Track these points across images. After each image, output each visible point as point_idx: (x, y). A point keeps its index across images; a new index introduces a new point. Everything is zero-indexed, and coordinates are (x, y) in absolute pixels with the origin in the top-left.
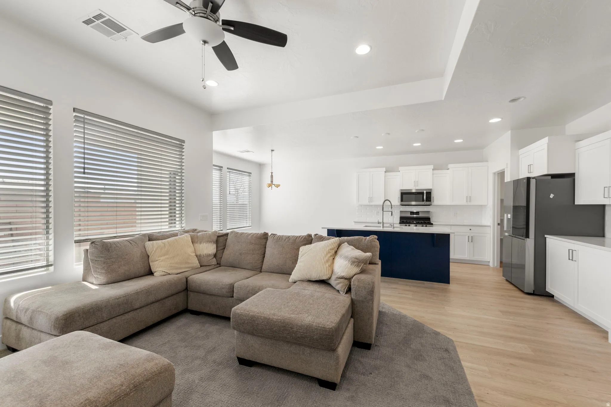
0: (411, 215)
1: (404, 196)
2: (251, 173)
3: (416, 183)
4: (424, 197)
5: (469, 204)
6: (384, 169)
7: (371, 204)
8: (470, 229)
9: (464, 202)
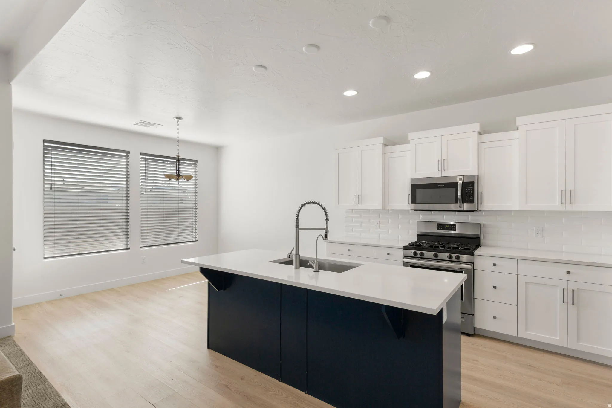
0: (438, 229)
1: (418, 191)
2: (196, 161)
3: (443, 163)
4: (459, 192)
5: (569, 208)
6: (381, 140)
7: (360, 207)
8: (569, 273)
9: (556, 205)
